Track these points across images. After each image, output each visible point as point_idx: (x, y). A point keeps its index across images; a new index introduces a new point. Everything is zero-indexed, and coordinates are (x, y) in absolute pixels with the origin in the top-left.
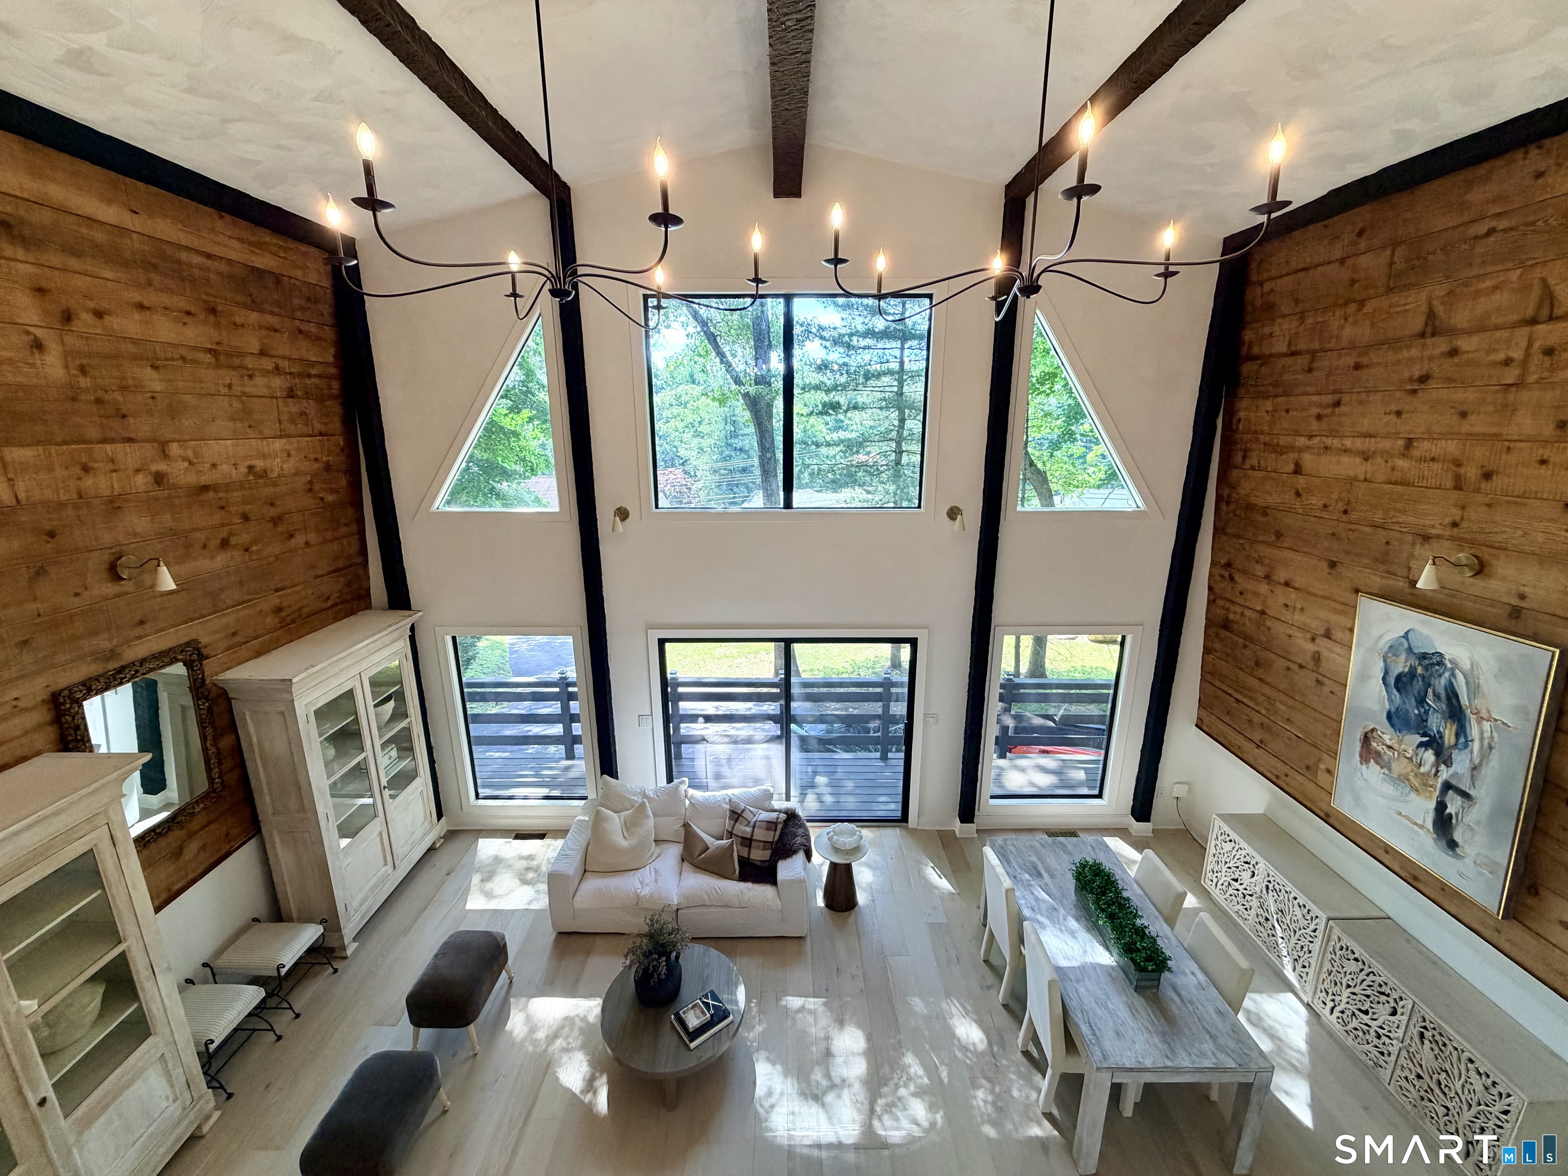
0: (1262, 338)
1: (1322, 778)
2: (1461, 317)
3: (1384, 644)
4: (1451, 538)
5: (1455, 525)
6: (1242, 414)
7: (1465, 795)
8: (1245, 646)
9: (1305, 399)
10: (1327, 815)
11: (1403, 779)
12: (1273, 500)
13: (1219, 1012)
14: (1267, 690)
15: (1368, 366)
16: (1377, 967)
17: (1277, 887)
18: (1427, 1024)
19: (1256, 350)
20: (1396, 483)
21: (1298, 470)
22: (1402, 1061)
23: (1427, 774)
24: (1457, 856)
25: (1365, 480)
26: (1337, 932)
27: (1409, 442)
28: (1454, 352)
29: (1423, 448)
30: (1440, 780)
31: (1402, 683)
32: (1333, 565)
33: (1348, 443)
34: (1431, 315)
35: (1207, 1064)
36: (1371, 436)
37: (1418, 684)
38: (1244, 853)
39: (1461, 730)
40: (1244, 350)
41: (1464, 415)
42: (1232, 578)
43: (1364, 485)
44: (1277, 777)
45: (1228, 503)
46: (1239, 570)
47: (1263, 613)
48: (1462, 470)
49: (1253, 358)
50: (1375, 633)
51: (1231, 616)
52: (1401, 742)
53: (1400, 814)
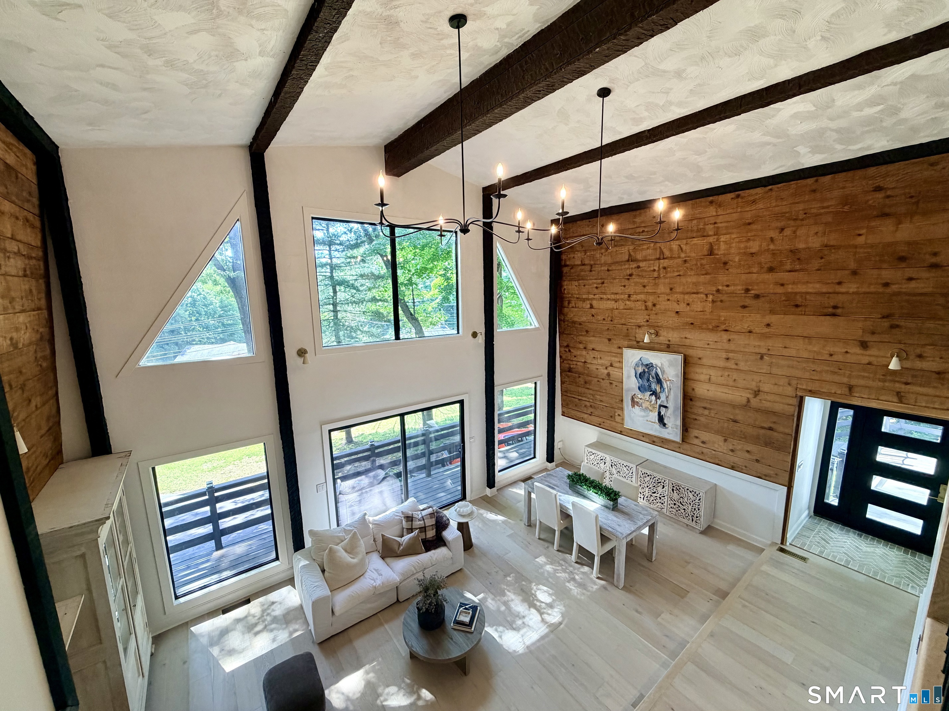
0: (569, 259)
1: (618, 419)
2: (639, 256)
3: (633, 364)
4: (648, 326)
5: (648, 321)
6: (565, 287)
7: (666, 407)
8: (579, 377)
9: (591, 282)
10: (621, 432)
11: (647, 408)
12: (584, 319)
13: (635, 505)
14: (591, 392)
15: (611, 270)
16: (655, 474)
17: (615, 463)
18: (674, 485)
19: (568, 263)
20: (627, 309)
21: (592, 307)
22: (669, 502)
23: (654, 404)
24: (667, 428)
25: (617, 309)
26: (640, 469)
27: (629, 296)
28: (639, 267)
29: (634, 297)
30: (658, 405)
31: (641, 376)
32: (610, 340)
33: (609, 297)
34: (630, 255)
35: (645, 521)
36: (616, 294)
37: (647, 375)
38: (600, 456)
39: (662, 386)
40: (563, 263)
41: (644, 286)
42: (570, 351)
43: (616, 311)
44: (600, 424)
45: (564, 322)
46: (572, 347)
47: (585, 362)
48: (647, 304)
49: (566, 266)
50: (631, 361)
51: (572, 366)
52: (644, 396)
53: (647, 421)
